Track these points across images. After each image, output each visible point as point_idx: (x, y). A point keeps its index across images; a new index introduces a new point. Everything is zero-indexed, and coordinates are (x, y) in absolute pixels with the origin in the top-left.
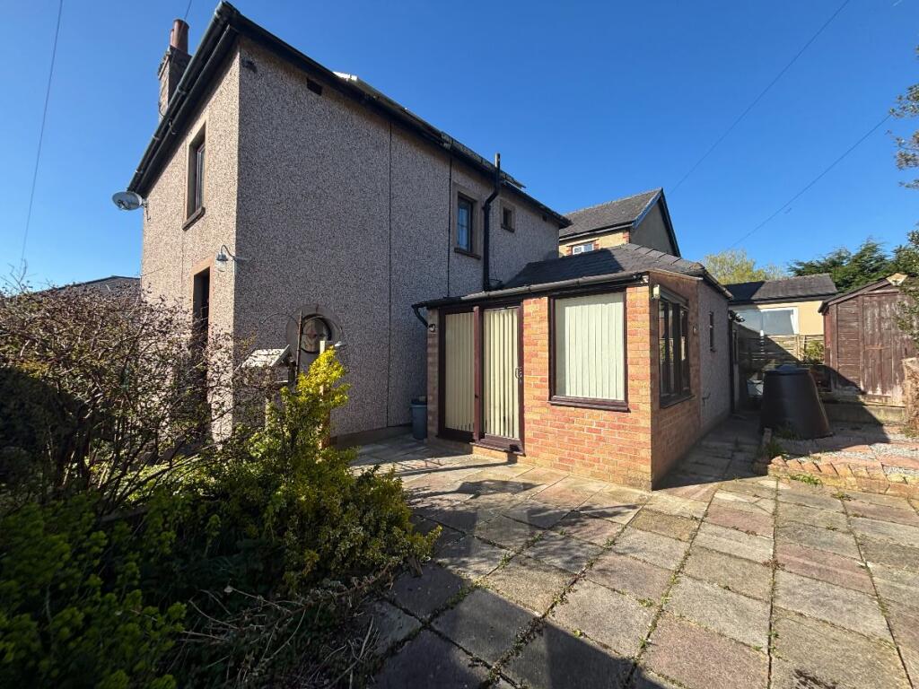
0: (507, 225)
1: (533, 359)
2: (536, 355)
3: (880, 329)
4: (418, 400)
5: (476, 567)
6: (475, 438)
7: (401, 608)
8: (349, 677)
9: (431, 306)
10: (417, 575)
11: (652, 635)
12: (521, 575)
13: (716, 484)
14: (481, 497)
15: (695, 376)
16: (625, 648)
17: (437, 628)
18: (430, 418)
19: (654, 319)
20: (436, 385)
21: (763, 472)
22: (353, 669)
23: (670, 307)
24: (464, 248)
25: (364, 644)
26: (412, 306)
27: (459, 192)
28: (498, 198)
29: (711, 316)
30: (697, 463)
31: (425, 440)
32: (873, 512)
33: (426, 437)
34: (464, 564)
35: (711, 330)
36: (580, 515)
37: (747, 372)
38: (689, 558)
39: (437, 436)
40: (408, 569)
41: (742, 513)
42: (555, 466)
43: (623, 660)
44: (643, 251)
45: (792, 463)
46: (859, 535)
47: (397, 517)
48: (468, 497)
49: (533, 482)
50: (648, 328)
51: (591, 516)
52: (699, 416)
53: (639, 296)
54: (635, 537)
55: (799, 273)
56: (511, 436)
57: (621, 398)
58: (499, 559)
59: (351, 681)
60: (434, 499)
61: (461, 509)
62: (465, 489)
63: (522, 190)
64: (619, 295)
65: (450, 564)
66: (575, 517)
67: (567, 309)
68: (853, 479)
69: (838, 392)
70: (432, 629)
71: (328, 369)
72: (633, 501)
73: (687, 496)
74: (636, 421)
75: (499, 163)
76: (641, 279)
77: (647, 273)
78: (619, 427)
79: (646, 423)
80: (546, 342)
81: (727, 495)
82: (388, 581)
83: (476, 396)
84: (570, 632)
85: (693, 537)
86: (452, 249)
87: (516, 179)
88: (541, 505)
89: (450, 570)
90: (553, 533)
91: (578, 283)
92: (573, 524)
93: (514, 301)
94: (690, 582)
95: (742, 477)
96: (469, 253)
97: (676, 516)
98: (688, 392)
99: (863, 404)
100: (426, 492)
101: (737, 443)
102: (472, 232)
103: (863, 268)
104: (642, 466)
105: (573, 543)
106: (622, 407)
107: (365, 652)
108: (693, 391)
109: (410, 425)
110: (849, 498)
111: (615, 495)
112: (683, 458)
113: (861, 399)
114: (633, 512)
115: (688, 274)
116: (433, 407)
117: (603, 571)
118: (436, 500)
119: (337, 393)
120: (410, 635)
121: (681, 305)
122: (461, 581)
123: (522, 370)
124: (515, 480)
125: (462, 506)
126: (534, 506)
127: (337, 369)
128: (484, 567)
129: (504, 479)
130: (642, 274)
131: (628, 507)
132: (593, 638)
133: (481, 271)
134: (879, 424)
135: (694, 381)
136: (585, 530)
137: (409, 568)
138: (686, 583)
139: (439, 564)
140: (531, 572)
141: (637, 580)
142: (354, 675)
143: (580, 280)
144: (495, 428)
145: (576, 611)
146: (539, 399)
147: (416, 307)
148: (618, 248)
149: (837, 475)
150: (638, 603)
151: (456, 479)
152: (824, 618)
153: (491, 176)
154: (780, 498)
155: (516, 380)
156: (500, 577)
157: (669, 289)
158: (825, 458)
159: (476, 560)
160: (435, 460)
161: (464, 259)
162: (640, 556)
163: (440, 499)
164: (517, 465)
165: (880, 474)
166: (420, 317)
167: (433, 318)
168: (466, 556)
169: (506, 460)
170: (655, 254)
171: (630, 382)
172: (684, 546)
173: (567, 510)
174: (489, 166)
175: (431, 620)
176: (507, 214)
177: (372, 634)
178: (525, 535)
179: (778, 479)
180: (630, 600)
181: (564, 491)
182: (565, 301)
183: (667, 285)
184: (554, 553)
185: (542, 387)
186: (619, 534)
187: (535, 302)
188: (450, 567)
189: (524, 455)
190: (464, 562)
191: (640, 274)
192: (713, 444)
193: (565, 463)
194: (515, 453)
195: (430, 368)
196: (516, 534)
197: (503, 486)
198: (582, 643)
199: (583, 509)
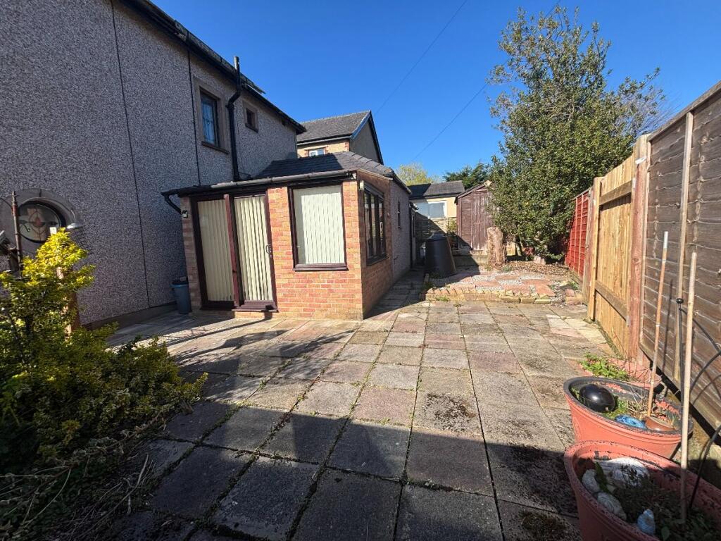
0: (251, 124)
1: (279, 238)
2: (282, 235)
3: (480, 212)
4: (179, 279)
5: (239, 395)
6: (236, 304)
7: (175, 440)
8: (127, 502)
9: (182, 193)
10: (189, 413)
11: (358, 401)
12: (274, 391)
13: (399, 309)
14: (243, 347)
15: (389, 245)
16: (342, 412)
17: (208, 443)
18: (192, 295)
19: (361, 205)
20: (195, 265)
21: (423, 299)
22: (131, 495)
23: (372, 197)
24: (212, 142)
25: (140, 476)
26: (163, 194)
27: (201, 87)
28: (240, 99)
29: (399, 205)
30: (390, 299)
31: (190, 314)
32: (469, 311)
33: (191, 311)
34: (230, 395)
35: (399, 214)
36: (318, 343)
37: (419, 242)
38: (382, 354)
39: (201, 309)
40: (181, 411)
41: (411, 323)
42: (301, 315)
43: (341, 418)
44: (357, 157)
45: (437, 291)
46: (462, 323)
47: (166, 375)
48: (231, 350)
49: (284, 329)
50: (357, 211)
51: (325, 343)
52: (392, 270)
53: (351, 187)
54: (351, 349)
55: (448, 180)
56: (266, 299)
57: (343, 261)
58: (257, 385)
59: (129, 504)
60: (200, 357)
61: (226, 358)
62: (228, 344)
63: (262, 95)
64: (338, 187)
65: (218, 398)
66: (314, 345)
67: (303, 197)
68: (463, 296)
69: (461, 250)
70: (203, 445)
71: (62, 251)
72: (352, 328)
73: (383, 319)
74: (353, 276)
75: (238, 66)
76: (352, 176)
77: (356, 171)
78: (342, 282)
79: (358, 276)
80: (288, 224)
81: (404, 314)
82: (162, 424)
83: (234, 271)
84: (308, 414)
85: (385, 341)
86: (199, 142)
87: (255, 84)
88: (290, 343)
89: (218, 402)
90: (298, 359)
91: (309, 177)
92: (312, 350)
93: (260, 190)
94: (381, 366)
95: (413, 303)
96: (217, 147)
97: (376, 332)
98: (385, 255)
99: (471, 255)
100: (193, 353)
101: (412, 285)
102: (218, 127)
103: (477, 178)
104: (357, 305)
105: (312, 361)
106: (344, 268)
107: (141, 480)
108: (388, 255)
109: (175, 303)
110: (460, 305)
111: (340, 327)
112: (382, 297)
113: (471, 252)
114: (351, 334)
115: (384, 175)
116: (194, 284)
117: (331, 374)
118: (204, 357)
119: (78, 275)
120: (184, 454)
121: (380, 196)
122: (228, 407)
123: (272, 247)
124: (271, 330)
125: (225, 356)
126: (285, 345)
127: (74, 251)
128: (246, 393)
129: (262, 331)
130: (352, 172)
131: (349, 332)
132: (323, 413)
133: (230, 164)
134: (477, 266)
135: (388, 248)
136: (320, 352)
137: (181, 409)
138: (379, 367)
139: (209, 401)
140: (282, 387)
141: (351, 373)
142: (132, 499)
143: (310, 174)
144: (253, 295)
145: (313, 401)
146: (286, 268)
147: (166, 195)
148: (340, 154)
149: (456, 294)
150: (351, 386)
151: (221, 338)
152: (442, 366)
153: (231, 77)
154: (430, 312)
155: (267, 255)
156: (259, 396)
157: (371, 184)
158: (452, 286)
159: (240, 390)
160: (201, 328)
161: (213, 153)
162: (354, 359)
163: (208, 355)
164: (272, 319)
165: (474, 291)
166: (171, 204)
167: (185, 205)
168: (231, 390)
169: (263, 318)
170: (364, 160)
171: (347, 250)
172: (379, 347)
173: (310, 342)
174: (229, 67)
175: (203, 439)
176: (250, 115)
177: (148, 465)
178: (278, 364)
179: (430, 301)
180: (347, 386)
181: (307, 330)
182: (301, 191)
183: (369, 182)
184: (298, 371)
185: (288, 259)
186: (342, 349)
187: (277, 191)
188: (217, 400)
189: (278, 311)
190: (229, 394)
191: (351, 172)
192: (400, 287)
193: (308, 313)
194: (270, 311)
195: (187, 251)
196: (272, 365)
197: (261, 336)
198: (317, 418)
199: (319, 339)
